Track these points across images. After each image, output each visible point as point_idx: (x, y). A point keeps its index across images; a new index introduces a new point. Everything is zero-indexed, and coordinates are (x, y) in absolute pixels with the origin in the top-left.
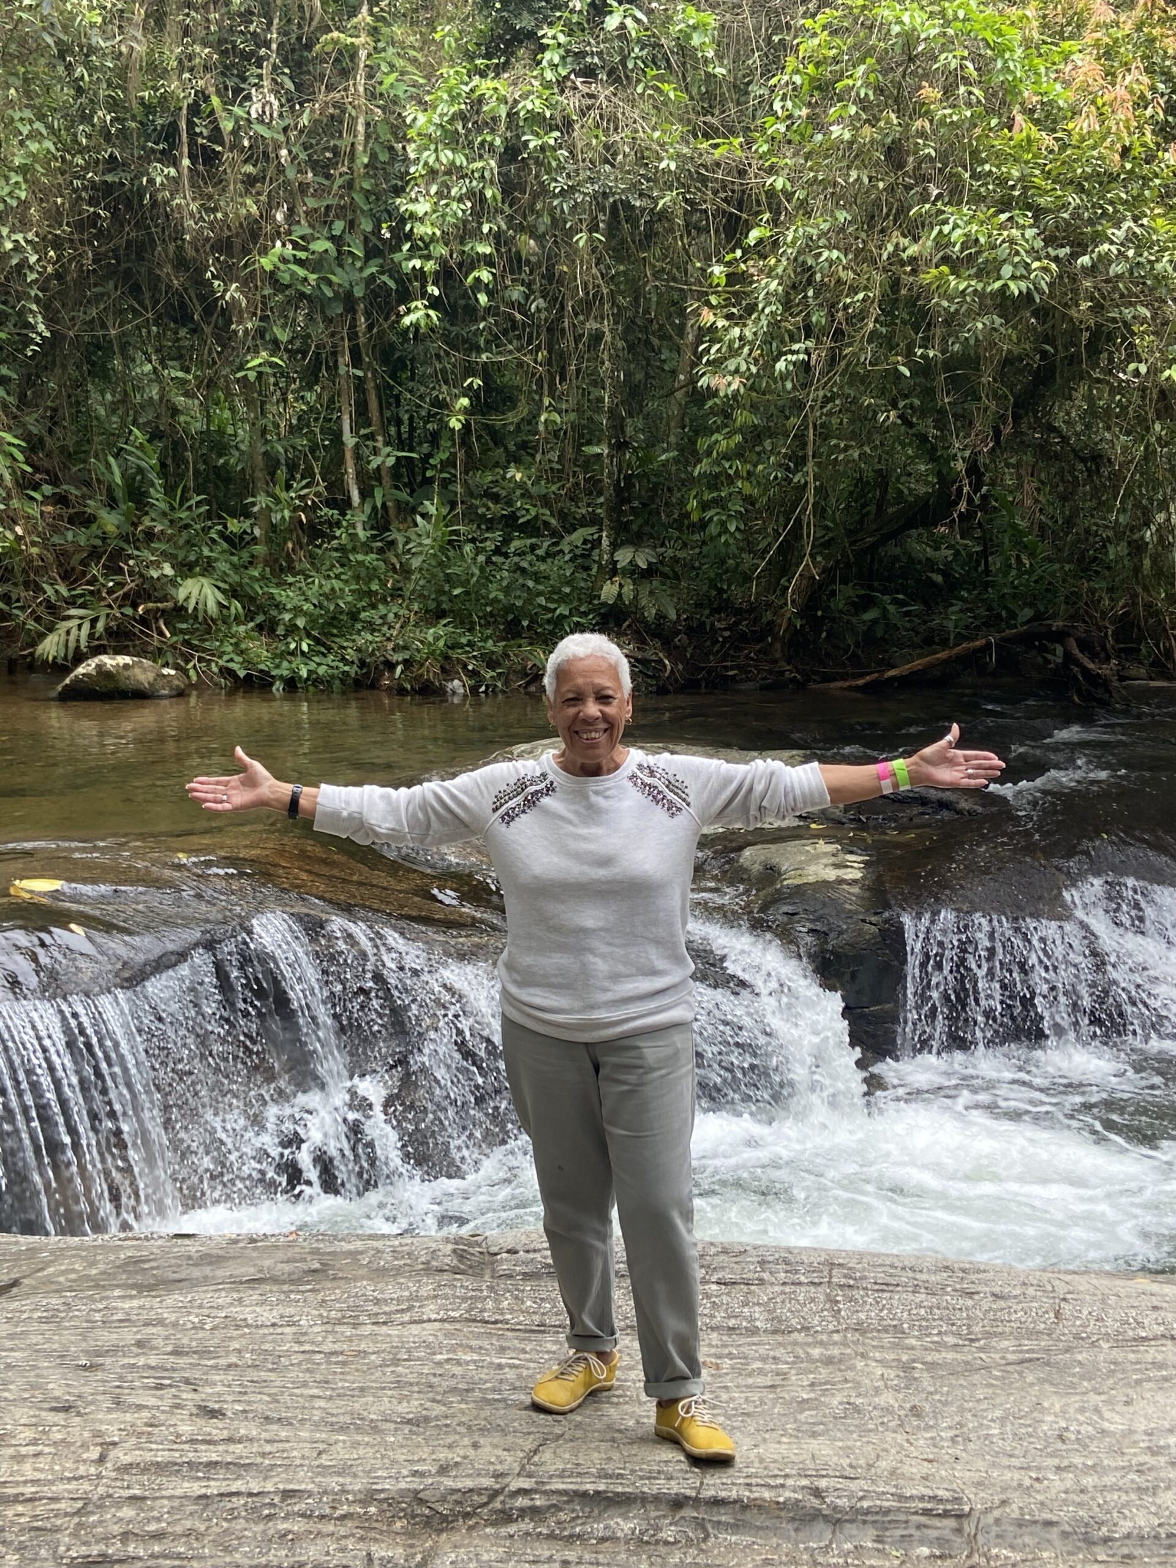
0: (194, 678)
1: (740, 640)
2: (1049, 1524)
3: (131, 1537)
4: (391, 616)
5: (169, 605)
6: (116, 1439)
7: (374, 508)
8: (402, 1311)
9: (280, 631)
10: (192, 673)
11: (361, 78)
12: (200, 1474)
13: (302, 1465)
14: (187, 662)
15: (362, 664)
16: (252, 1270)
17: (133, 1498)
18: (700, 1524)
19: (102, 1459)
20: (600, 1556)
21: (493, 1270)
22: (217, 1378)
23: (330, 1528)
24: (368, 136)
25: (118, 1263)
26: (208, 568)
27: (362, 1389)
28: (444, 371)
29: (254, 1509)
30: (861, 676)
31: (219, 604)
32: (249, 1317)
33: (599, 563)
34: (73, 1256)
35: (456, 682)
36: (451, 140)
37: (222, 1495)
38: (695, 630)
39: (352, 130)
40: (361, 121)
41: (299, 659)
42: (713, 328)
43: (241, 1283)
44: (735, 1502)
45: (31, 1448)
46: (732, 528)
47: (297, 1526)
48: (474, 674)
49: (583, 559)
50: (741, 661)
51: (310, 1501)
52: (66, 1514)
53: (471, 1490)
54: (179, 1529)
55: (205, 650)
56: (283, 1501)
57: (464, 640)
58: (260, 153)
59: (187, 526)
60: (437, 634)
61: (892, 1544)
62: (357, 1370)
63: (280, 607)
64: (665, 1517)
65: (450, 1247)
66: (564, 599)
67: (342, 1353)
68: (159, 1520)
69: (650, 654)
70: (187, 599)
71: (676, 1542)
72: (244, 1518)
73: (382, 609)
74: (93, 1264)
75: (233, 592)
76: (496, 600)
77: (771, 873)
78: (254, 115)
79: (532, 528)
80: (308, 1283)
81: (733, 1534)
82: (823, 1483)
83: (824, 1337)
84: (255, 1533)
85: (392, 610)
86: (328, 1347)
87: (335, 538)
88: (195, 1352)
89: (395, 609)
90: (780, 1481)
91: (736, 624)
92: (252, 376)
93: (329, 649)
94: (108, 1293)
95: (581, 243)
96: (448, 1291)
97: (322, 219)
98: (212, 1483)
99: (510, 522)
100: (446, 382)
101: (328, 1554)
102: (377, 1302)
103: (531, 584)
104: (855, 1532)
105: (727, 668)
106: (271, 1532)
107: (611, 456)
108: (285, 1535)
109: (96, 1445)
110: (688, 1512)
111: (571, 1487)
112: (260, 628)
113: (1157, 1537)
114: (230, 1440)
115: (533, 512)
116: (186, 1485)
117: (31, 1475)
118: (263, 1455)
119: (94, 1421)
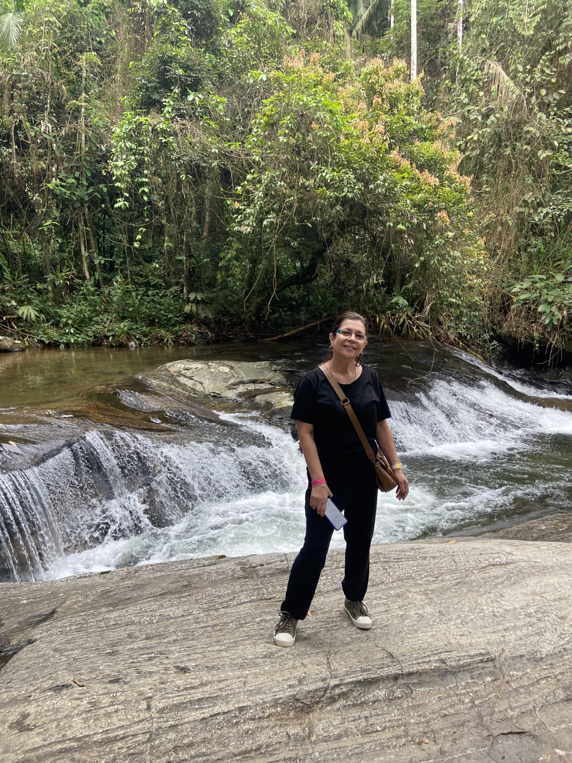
0: (27, 344)
1: (233, 325)
2: (521, 656)
3: (178, 748)
4: (105, 319)
5: (16, 316)
6: (150, 695)
7: (95, 279)
8: (231, 600)
9: (61, 325)
10: (26, 342)
11: (82, 119)
12: (197, 706)
13: (240, 692)
14: (24, 338)
15: (95, 337)
16: (159, 590)
17: (172, 727)
18: (407, 686)
19: (149, 708)
20: (378, 711)
21: (257, 574)
22: (173, 648)
23: (265, 723)
24: (86, 141)
25: (99, 594)
26: (29, 302)
27: (235, 642)
28: (120, 229)
29: (229, 721)
30: (276, 336)
31: (36, 316)
32: (171, 613)
33: (183, 298)
34: (76, 594)
35: (132, 343)
36: (130, 138)
37: (211, 716)
38: (218, 322)
39: (80, 139)
40: (83, 135)
41: (70, 336)
42: (239, 209)
43: (157, 596)
44: (417, 672)
45: (111, 708)
46: (238, 284)
47: (251, 725)
48: (139, 339)
49: (176, 296)
50: (234, 332)
51: (251, 711)
52: (143, 743)
53: (316, 690)
54: (198, 739)
55: (31, 333)
56: (240, 713)
57: (134, 327)
58: (45, 145)
59: (21, 286)
60: (124, 325)
61: (477, 678)
62: (228, 633)
63: (60, 317)
64: (393, 685)
65: (239, 567)
66: (171, 312)
67: (218, 625)
68: (188, 736)
69: (203, 330)
70: (23, 314)
71: (402, 696)
72: (226, 727)
73: (101, 317)
74: (87, 597)
75: (41, 312)
76: (145, 312)
77: (269, 405)
78: (42, 130)
79: (155, 287)
80: (185, 592)
81: (421, 687)
82: (443, 656)
83: (391, 585)
84: (234, 734)
85: (105, 317)
86: (211, 623)
87: (81, 290)
88: (156, 636)
89: (106, 316)
90: (428, 659)
91: (232, 319)
92: (46, 229)
93: (81, 332)
94: (100, 610)
95: (184, 179)
96: (246, 587)
97: (70, 171)
98: (205, 710)
99: (147, 284)
100: (121, 233)
101: (270, 738)
102: (219, 597)
103: (158, 306)
104: (462, 676)
105: (229, 335)
106: (241, 731)
107: (186, 260)
108: (248, 732)
109: (143, 700)
110: (401, 681)
111: (354, 679)
112: (53, 324)
113: (556, 654)
114: (202, 685)
115: (156, 281)
116: (193, 714)
117: (119, 724)
118: (220, 690)
119: (135, 686)
